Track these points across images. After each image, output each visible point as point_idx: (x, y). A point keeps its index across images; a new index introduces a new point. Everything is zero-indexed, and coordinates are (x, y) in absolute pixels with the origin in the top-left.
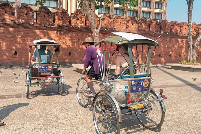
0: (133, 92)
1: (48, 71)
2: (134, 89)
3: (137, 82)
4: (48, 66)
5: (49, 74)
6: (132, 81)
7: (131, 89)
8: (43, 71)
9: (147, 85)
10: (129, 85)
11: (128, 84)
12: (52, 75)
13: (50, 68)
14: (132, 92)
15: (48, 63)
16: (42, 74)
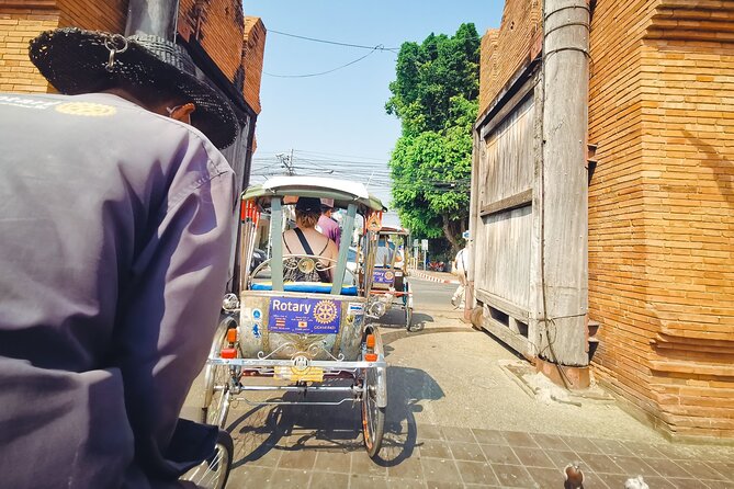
0: (279, 331)
1: (384, 281)
2: (280, 323)
3: (290, 304)
4: (384, 272)
5: (387, 286)
6: (273, 298)
7: (271, 322)
8: (377, 280)
9: (328, 317)
10: (264, 308)
11: (261, 306)
12: (393, 290)
13: (389, 276)
14: (273, 331)
15: (385, 266)
16: (376, 285)
